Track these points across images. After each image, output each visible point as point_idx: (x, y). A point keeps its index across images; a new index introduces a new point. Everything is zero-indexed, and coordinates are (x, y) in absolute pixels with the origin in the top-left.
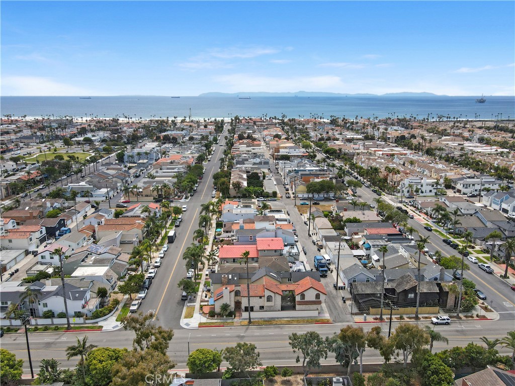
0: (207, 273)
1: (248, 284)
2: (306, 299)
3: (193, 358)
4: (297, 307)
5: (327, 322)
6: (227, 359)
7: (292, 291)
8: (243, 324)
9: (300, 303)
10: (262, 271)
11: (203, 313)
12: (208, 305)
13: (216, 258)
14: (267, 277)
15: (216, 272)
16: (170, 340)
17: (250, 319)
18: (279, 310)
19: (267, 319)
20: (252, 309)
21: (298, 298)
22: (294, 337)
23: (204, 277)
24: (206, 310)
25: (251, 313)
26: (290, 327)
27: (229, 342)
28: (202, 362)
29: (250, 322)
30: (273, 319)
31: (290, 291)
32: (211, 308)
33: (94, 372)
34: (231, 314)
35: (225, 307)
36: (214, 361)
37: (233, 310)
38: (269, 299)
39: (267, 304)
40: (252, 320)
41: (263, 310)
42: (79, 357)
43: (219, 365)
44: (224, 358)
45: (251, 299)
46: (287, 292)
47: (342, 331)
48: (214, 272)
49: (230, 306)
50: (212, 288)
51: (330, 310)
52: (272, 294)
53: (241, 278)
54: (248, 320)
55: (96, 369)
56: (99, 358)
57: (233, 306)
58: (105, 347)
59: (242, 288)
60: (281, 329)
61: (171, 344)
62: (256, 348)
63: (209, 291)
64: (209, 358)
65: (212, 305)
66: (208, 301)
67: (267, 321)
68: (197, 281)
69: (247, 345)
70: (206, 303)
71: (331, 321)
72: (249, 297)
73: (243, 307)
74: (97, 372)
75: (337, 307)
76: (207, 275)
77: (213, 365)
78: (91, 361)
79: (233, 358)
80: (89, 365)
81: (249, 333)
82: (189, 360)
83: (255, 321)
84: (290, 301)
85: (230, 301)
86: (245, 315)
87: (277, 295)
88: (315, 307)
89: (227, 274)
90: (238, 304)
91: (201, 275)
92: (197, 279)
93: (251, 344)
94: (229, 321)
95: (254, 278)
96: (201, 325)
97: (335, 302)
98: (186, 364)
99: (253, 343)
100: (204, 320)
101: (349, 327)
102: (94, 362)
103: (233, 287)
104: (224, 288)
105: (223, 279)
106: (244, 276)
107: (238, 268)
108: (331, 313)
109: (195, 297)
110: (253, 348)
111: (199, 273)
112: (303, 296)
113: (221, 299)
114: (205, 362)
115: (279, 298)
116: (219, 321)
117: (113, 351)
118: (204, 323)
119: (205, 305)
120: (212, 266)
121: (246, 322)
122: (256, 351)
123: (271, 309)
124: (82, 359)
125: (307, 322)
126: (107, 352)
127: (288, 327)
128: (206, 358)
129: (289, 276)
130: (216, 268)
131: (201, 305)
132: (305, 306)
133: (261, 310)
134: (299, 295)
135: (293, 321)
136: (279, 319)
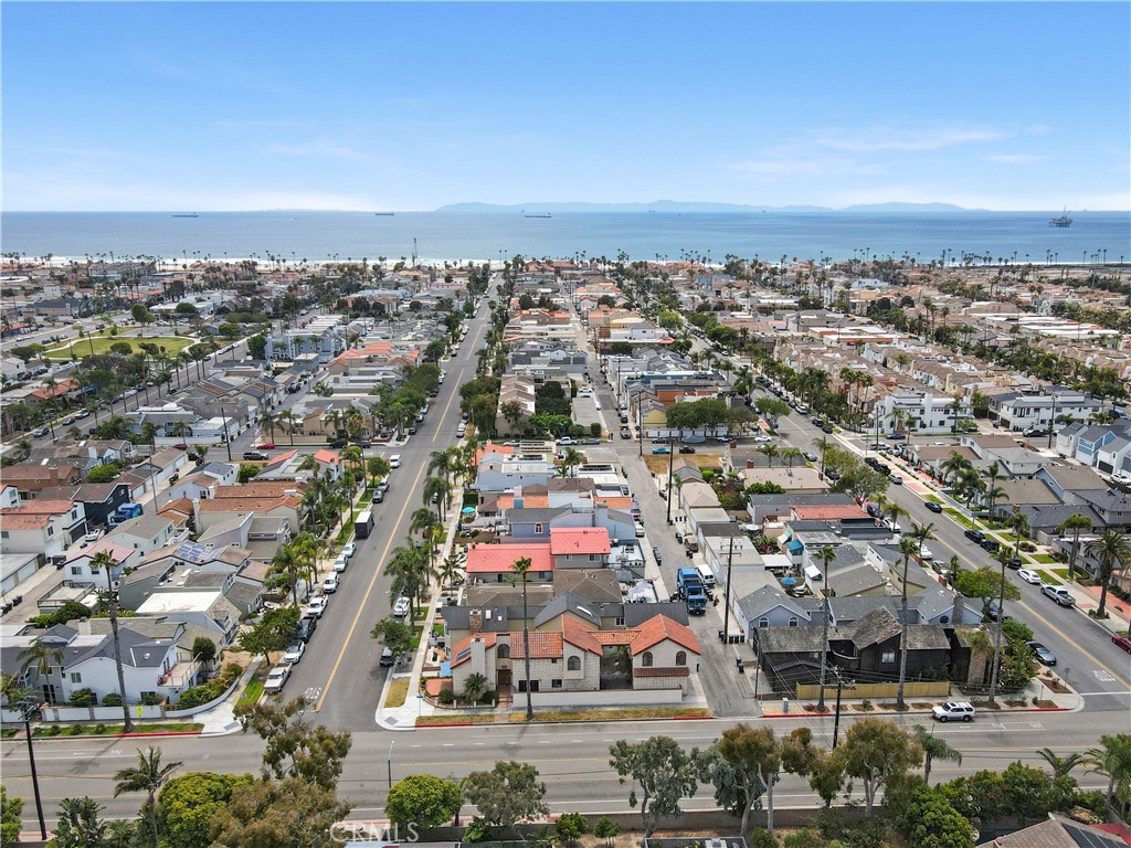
0: (440, 605)
1: (526, 631)
2: (657, 664)
3: (398, 796)
4: (636, 682)
5: (702, 715)
6: (474, 799)
7: (624, 647)
8: (514, 720)
9: (643, 673)
10: (558, 604)
11: (427, 694)
12: (438, 677)
13: (460, 571)
14: (569, 616)
15: (459, 604)
16: (344, 754)
17: (530, 708)
18: (595, 690)
19: (567, 709)
20: (535, 686)
21: (637, 663)
22: (621, 750)
23: (431, 617)
24: (435, 688)
25: (532, 695)
26: (619, 726)
27: (480, 759)
28: (418, 805)
29: (530, 716)
30: (582, 707)
31: (619, 646)
32: (445, 684)
33: (177, 827)
34: (488, 699)
35: (475, 682)
36: (445, 801)
37: (494, 688)
38: (573, 664)
39: (568, 675)
40: (534, 711)
41: (559, 689)
42: (144, 794)
43: (456, 812)
44: (467, 795)
45: (532, 663)
46: (614, 649)
47: (726, 735)
48: (453, 604)
49: (485, 679)
50: (447, 639)
51: (710, 688)
52: (580, 654)
53: (511, 617)
54: (526, 712)
55: (180, 820)
56: (187, 796)
57: (492, 678)
58: (203, 772)
59: (513, 639)
60: (599, 730)
61: (347, 764)
62: (537, 774)
63: (441, 645)
64: (433, 796)
65: (447, 677)
66: (438, 669)
67: (567, 713)
68: (417, 623)
69: (517, 767)
70: (434, 674)
71: (710, 713)
72: (527, 659)
73: (516, 683)
74: (182, 827)
75: (725, 681)
76: (438, 610)
77: (444, 811)
78: (170, 803)
79: (485, 796)
80: (165, 813)
81: (527, 739)
82: (389, 800)
83: (541, 714)
84: (619, 668)
85: (487, 668)
86: (520, 699)
87: (591, 656)
88: (674, 681)
89: (480, 608)
90: (504, 675)
91: (426, 610)
92: (417, 619)
93: (526, 765)
94: (482, 713)
95: (541, 617)
96: (422, 722)
97: (720, 671)
98: (382, 809)
99: (530, 762)
100: (429, 710)
101: (742, 728)
102: (177, 804)
103: (493, 638)
104: (473, 640)
105: (471, 619)
106: (520, 614)
107: (508, 595)
108: (711, 695)
109: (410, 660)
110: (531, 774)
111: (422, 605)
112: (648, 658)
113: (467, 664)
114: (424, 806)
115: (594, 662)
116: (462, 713)
117: (222, 781)
118: (429, 718)
119: (433, 678)
120: (451, 589)
121: (522, 715)
122: (538, 780)
123: (578, 687)
124: (151, 800)
125: (656, 716)
126: (206, 783)
127: (614, 726)
128: (427, 795)
129: (619, 614)
130: (460, 595)
131: (422, 678)
132: (652, 679)
133: (555, 689)
134: (640, 656)
135: (626, 712)
136: (595, 709)
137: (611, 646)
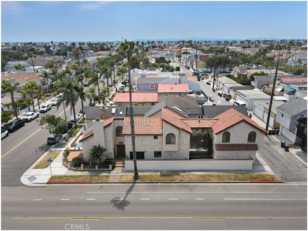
2: (233, 140)
4: (216, 153)
5: (272, 180)
7: (208, 130)
8: (124, 180)
9: (221, 148)
10: (161, 105)
14: (167, 110)
17: (136, 171)
18: (186, 159)
19: (165, 173)
20: (141, 156)
21: (217, 140)
25: (139, 162)
26: (207, 187)
29: (136, 177)
30: (176, 172)
31: (203, 129)
34: (107, 164)
35: (97, 151)
38: (170, 139)
39: (166, 148)
40: (139, 174)
41: (160, 158)
46: (200, 131)
49: (105, 150)
51: (269, 160)
52: (175, 132)
54: (133, 174)
57: (110, 150)
59: (126, 122)
60: (191, 190)
67: (165, 176)
71: (278, 178)
73: (128, 153)
83: (145, 176)
84: (204, 145)
85: (106, 142)
86: (129, 164)
87: (183, 134)
88: (246, 153)
89: (108, 107)
94: (102, 174)
96: (53, 180)
103: (111, 120)
106: (135, 112)
109: (67, 141)
112: (226, 135)
113: (91, 139)
115: (187, 139)
116: (86, 173)
118: (60, 177)
121: (130, 176)
123: (173, 157)
125: (235, 179)
127: (204, 186)
129: (200, 113)
132: (229, 152)
133: (156, 158)
134: (221, 135)
135: (210, 176)
136: (187, 173)
137: (197, 129)
